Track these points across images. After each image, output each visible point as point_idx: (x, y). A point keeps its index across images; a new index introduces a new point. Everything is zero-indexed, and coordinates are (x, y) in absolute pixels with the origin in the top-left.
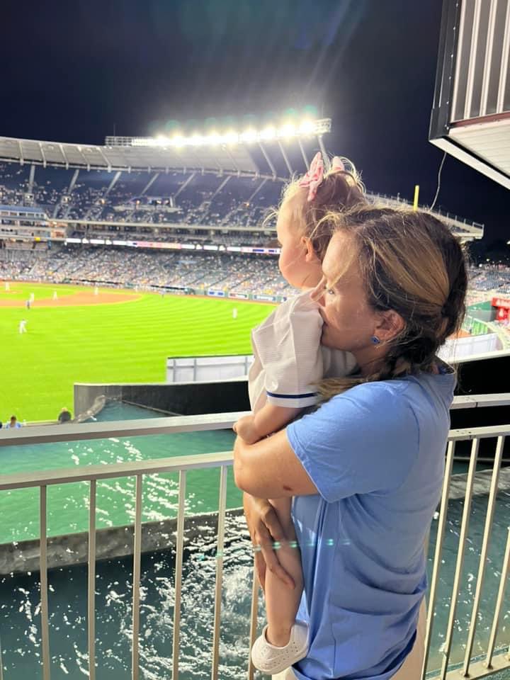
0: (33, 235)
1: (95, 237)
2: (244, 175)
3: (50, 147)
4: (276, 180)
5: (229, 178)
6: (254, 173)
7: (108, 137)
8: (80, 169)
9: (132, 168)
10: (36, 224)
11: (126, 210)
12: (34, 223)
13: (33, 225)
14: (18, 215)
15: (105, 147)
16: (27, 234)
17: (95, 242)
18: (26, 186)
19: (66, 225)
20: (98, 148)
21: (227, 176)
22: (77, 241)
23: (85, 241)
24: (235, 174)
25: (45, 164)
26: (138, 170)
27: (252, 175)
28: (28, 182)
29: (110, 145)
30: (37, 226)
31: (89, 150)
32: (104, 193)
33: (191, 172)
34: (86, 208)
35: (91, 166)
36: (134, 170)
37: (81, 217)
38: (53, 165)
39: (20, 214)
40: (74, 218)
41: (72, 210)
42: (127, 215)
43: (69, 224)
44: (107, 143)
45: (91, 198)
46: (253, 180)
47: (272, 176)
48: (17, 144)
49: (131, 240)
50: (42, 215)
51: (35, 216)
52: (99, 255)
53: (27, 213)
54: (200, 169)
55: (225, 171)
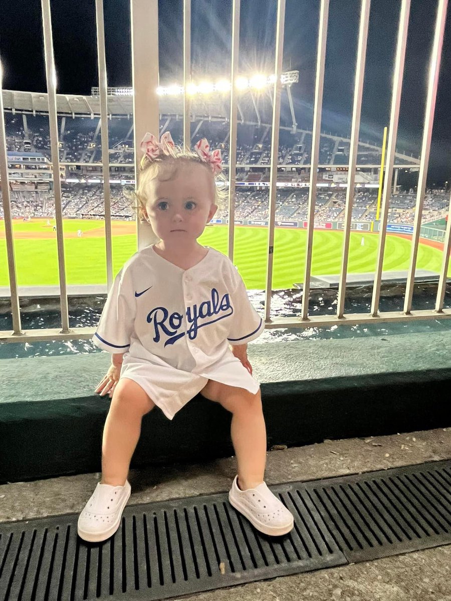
0: (36, 177)
1: (91, 177)
2: (215, 120)
3: (41, 98)
4: (244, 123)
5: (201, 122)
6: (224, 118)
7: (93, 88)
8: (67, 117)
9: (113, 115)
10: (37, 168)
11: (116, 153)
12: (35, 166)
13: (36, 168)
14: (22, 159)
15: (91, 96)
16: (30, 176)
17: (91, 181)
18: (22, 133)
19: (64, 167)
20: (84, 97)
21: (199, 121)
22: (76, 181)
23: (83, 181)
24: (206, 119)
25: (34, 113)
26: (118, 117)
27: (223, 120)
28: (24, 130)
29: (95, 94)
30: (39, 169)
31: (75, 99)
32: (92, 138)
33: (166, 117)
34: (80, 152)
35: (75, 114)
36: (114, 117)
37: (78, 160)
38: (42, 114)
39: (24, 159)
40: (72, 161)
41: (68, 154)
42: (118, 157)
43: (67, 166)
44: (93, 93)
45: (82, 143)
46: (224, 123)
47: (241, 120)
48: (12, 95)
49: (124, 179)
50: (43, 159)
51: (37, 160)
52: (95, 192)
53: (29, 158)
54: (175, 115)
55: (196, 116)
